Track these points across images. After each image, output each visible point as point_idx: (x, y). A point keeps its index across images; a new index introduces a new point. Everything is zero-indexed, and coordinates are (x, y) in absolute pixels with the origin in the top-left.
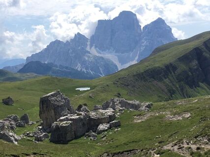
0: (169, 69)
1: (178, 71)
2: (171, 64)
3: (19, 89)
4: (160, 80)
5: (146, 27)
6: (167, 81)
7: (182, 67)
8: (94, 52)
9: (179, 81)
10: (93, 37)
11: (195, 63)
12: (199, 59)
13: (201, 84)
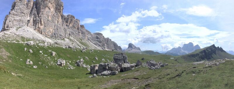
0: (197, 55)
1: (199, 56)
2: (198, 54)
3: (154, 57)
4: (195, 57)
5: (195, 46)
6: (196, 58)
7: (200, 54)
8: (183, 51)
9: (200, 58)
10: (183, 48)
11: (204, 54)
12: (205, 53)
13: (205, 59)
